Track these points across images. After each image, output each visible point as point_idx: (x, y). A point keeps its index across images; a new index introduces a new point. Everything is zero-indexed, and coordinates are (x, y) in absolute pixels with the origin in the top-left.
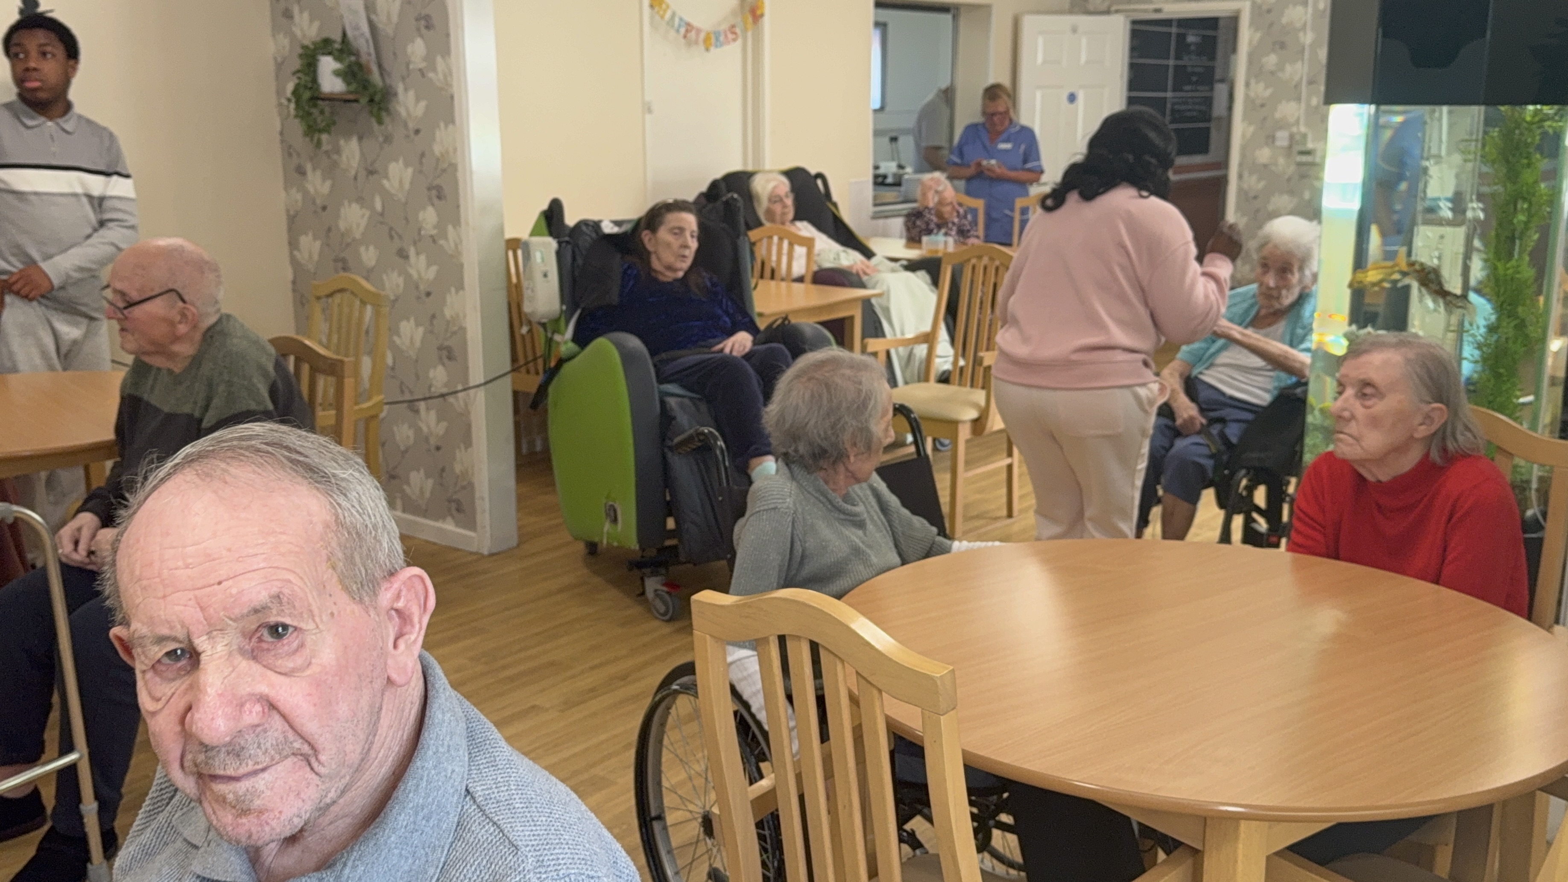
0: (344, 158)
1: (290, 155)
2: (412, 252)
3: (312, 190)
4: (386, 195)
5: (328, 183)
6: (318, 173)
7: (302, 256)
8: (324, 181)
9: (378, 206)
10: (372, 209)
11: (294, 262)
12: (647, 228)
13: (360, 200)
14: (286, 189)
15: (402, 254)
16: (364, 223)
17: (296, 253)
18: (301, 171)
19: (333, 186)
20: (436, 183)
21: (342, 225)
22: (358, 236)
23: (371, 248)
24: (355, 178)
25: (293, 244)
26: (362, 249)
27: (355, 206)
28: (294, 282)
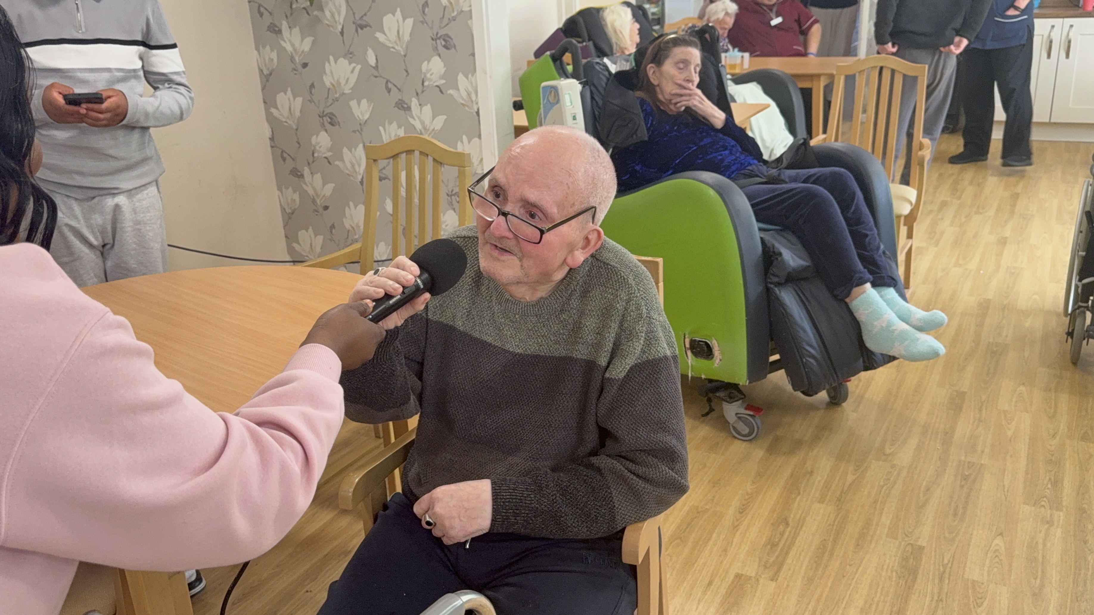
0: (327, 14)
1: (261, 15)
2: (414, 103)
3: (289, 48)
4: (380, 49)
5: (308, 42)
6: (296, 30)
7: (281, 113)
8: (303, 39)
9: (372, 60)
10: (365, 62)
11: (270, 118)
12: (652, 62)
13: (349, 55)
14: (257, 49)
15: (403, 106)
16: (353, 79)
17: (273, 110)
18: (275, 30)
19: (313, 43)
20: (441, 32)
21: (327, 81)
22: (347, 91)
23: (364, 101)
24: (342, 33)
25: (269, 102)
26: (353, 104)
27: (343, 62)
28: (272, 139)
